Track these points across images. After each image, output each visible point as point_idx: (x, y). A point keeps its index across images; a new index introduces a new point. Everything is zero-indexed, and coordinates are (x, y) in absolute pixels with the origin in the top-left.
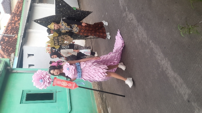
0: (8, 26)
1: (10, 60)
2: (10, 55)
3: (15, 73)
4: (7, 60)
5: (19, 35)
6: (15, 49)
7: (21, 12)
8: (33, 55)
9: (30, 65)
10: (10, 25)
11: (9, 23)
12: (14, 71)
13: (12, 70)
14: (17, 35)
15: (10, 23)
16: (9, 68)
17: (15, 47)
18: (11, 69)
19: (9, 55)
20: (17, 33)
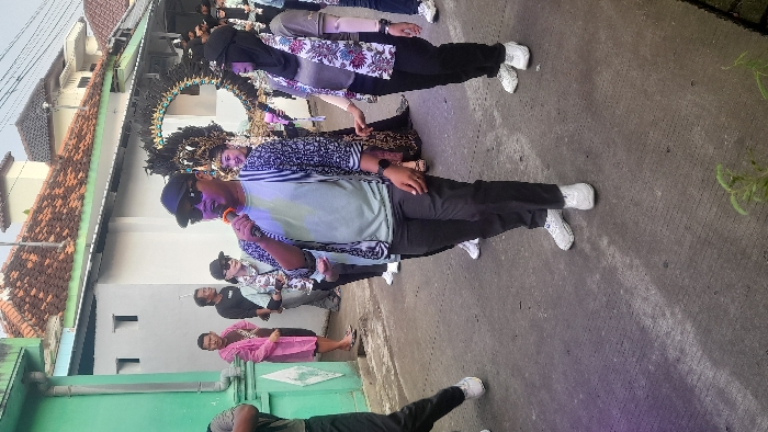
0: (39, 210)
1: (44, 345)
2: (45, 322)
3: (63, 395)
4: (31, 343)
5: (82, 241)
6: (66, 298)
7: (89, 152)
8: (134, 319)
9: (122, 362)
10: (45, 203)
11: (42, 198)
12: (57, 389)
13: (51, 383)
14: (72, 243)
15: (46, 199)
16: (38, 375)
17: (66, 289)
18: (48, 379)
19: (41, 325)
20: (74, 235)
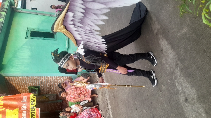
3: (20, 12)
12: (18, 11)
13: (17, 9)
16: (14, 7)
